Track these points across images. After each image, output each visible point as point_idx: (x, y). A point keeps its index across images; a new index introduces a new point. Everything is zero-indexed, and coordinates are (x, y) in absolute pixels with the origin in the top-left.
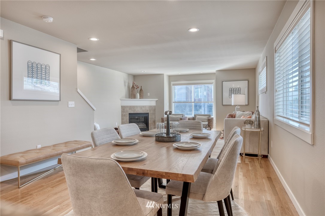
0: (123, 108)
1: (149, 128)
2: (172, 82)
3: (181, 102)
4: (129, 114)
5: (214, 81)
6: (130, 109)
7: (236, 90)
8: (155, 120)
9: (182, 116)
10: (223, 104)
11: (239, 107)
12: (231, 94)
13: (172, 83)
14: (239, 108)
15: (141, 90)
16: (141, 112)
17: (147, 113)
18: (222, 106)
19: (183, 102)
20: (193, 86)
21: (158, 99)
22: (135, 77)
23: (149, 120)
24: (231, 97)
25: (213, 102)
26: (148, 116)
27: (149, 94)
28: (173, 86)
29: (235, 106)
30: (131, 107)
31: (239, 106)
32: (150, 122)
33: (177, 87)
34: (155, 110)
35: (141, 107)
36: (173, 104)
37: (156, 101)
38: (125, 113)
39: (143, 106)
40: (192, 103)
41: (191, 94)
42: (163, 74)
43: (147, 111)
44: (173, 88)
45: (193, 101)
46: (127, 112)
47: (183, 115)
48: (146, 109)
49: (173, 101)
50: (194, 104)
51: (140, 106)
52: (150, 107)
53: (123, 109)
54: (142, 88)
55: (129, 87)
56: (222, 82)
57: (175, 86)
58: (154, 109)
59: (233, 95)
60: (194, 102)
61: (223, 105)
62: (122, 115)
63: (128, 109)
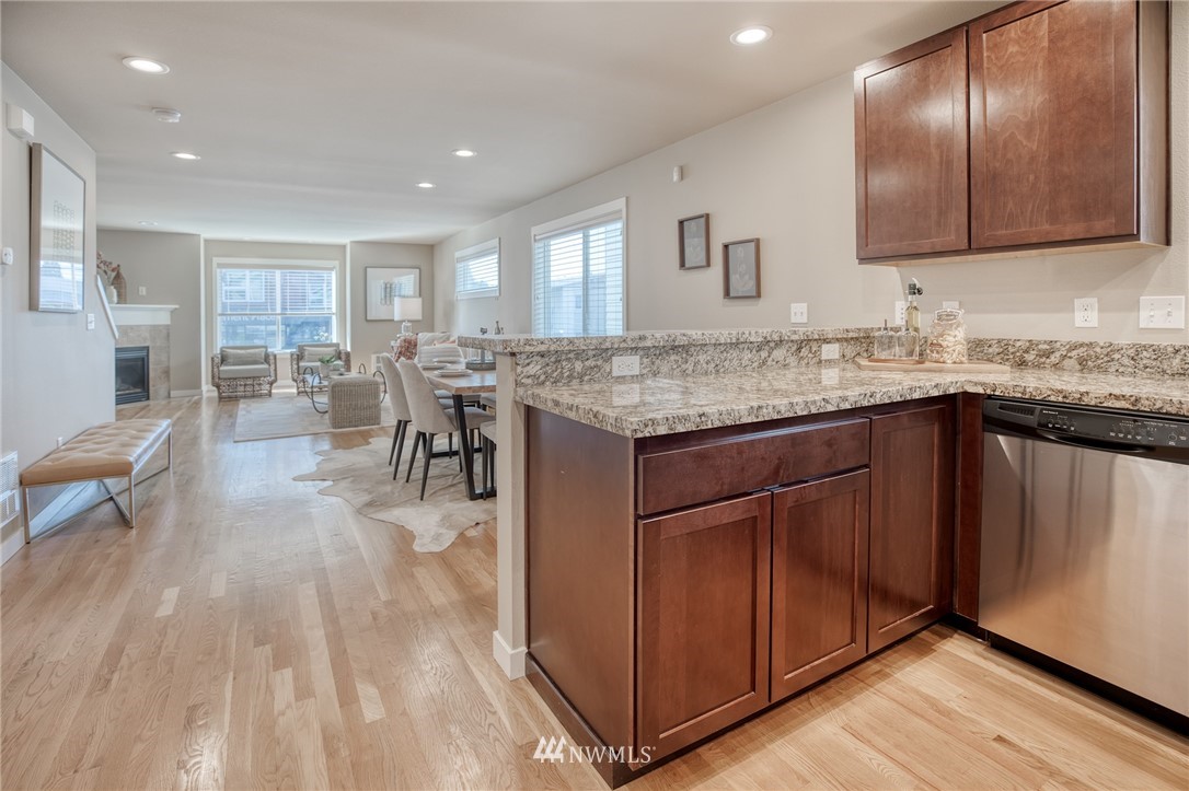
1: (150, 392)
2: (214, 259)
8: (168, 367)
11: (408, 324)
13: (216, 260)
17: (144, 347)
20: (278, 272)
21: (177, 306)
23: (151, 366)
26: (148, 356)
27: (143, 291)
28: (218, 270)
29: (401, 322)
32: (154, 372)
34: (168, 335)
36: (219, 318)
37: (173, 312)
39: (132, 327)
43: (145, 340)
44: (218, 275)
48: (139, 336)
50: (283, 319)
52: (155, 328)
58: (166, 333)
60: (282, 314)
61: (367, 321)
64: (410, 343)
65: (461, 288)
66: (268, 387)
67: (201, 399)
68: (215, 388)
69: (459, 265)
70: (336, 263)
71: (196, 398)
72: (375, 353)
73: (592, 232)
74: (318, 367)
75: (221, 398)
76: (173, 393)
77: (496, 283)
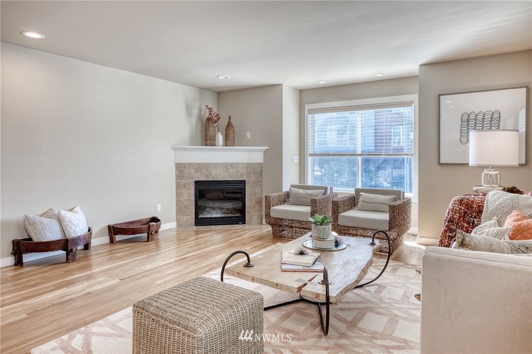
0: (181, 168)
1: (247, 218)
3: (329, 155)
4: (196, 182)
5: (415, 97)
6: (197, 172)
7: (484, 119)
9: (323, 191)
10: (441, 162)
11: (493, 173)
12: (468, 132)
13: (308, 107)
14: (496, 175)
15: (229, 125)
16: (226, 179)
17: (242, 181)
18: (438, 166)
19: (333, 155)
20: (359, 113)
21: (268, 148)
22: (221, 94)
23: (246, 197)
24: (468, 140)
25: (412, 155)
26: (245, 187)
27: (249, 135)
28: (310, 116)
29: (482, 168)
30: (199, 167)
31: (494, 167)
33: (320, 118)
34: (262, 172)
35: (226, 166)
36: (310, 158)
37: (265, 152)
38: (184, 181)
39: (231, 165)
40: (358, 157)
42: (279, 86)
43: (242, 175)
44: (310, 119)
45: (360, 153)
46: (189, 178)
47: (326, 189)
48: (237, 172)
49: (310, 151)
50: (362, 159)
51: (222, 164)
52: (250, 166)
53: (179, 172)
54: (232, 121)
55: (200, 118)
56: (440, 95)
57: (316, 115)
58: (258, 170)
59: (473, 134)
60: (362, 154)
61: (440, 164)
62: (179, 186)
63: (192, 171)
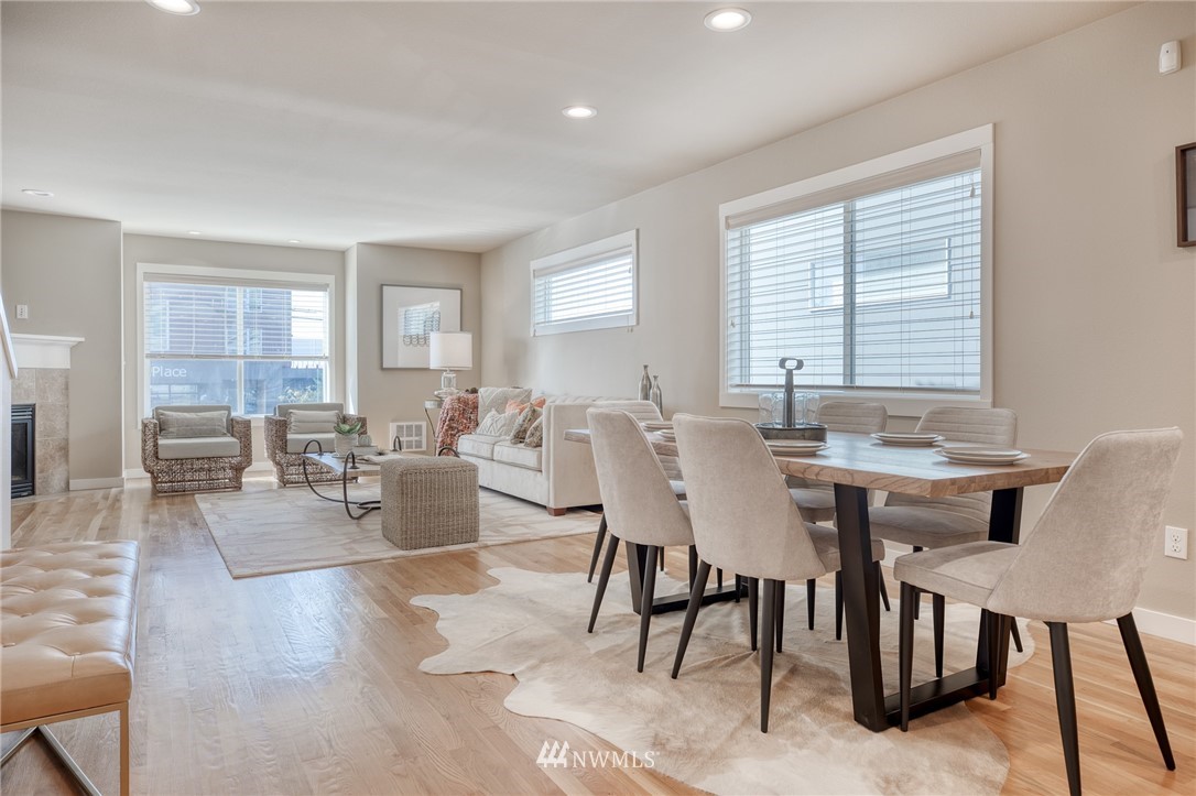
2: (140, 264)
8: (67, 440)
10: (384, 366)
11: (452, 375)
13: (142, 267)
17: (27, 405)
18: (380, 372)
20: (239, 291)
21: (83, 339)
23: (37, 438)
26: (33, 420)
28: (146, 284)
29: (440, 371)
33: (164, 289)
34: (67, 386)
37: (74, 349)
41: (231, 322)
44: (145, 291)
49: (146, 349)
50: (245, 363)
56: (382, 285)
57: (156, 285)
60: (245, 357)
61: (382, 369)
64: (466, 403)
65: (540, 318)
66: (230, 473)
67: (122, 492)
68: (149, 475)
69: (537, 282)
70: (330, 279)
71: (114, 491)
72: (393, 421)
73: (859, 204)
74: (332, 440)
75: (156, 493)
76: (74, 484)
77: (629, 304)
